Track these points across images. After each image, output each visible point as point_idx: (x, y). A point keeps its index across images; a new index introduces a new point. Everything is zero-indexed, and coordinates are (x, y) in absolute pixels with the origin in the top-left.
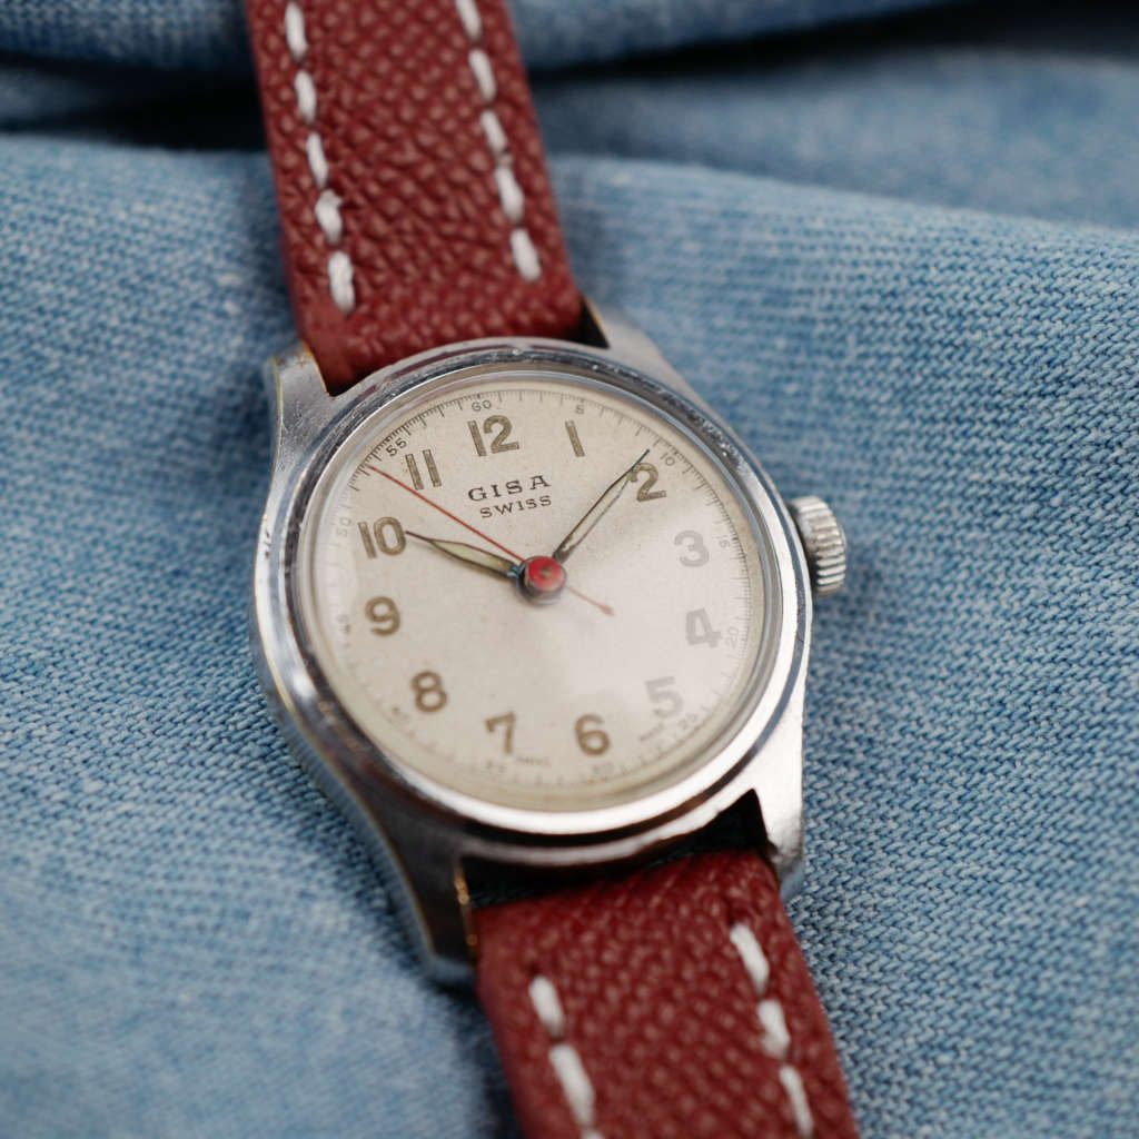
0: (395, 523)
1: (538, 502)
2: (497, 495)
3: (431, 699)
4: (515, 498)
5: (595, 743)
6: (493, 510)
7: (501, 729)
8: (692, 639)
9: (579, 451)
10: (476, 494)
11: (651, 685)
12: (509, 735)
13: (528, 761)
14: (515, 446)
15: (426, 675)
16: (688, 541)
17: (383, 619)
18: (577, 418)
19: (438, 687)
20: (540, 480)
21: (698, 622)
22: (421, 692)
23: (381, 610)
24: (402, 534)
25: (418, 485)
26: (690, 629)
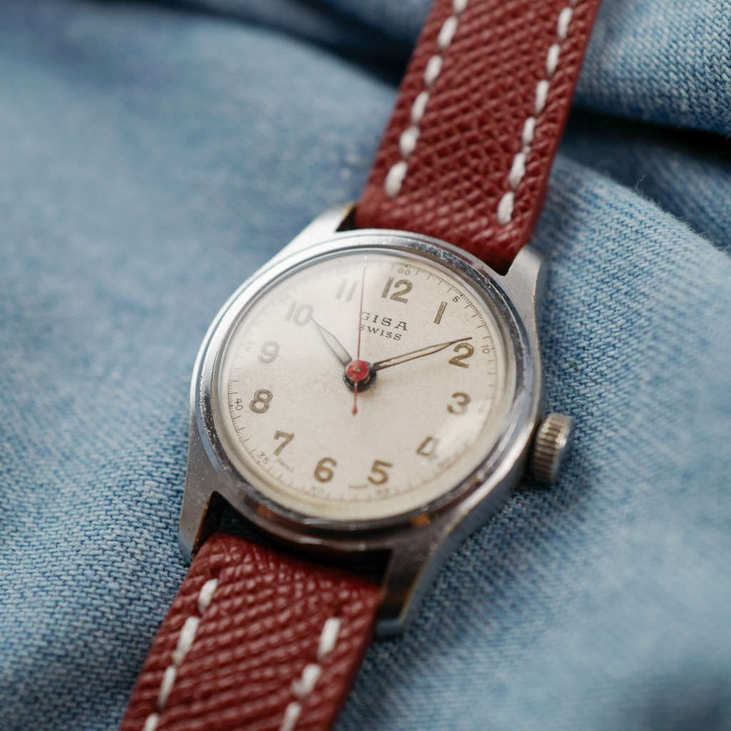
0: (311, 309)
1: (393, 336)
2: (375, 322)
3: (259, 405)
4: (382, 327)
5: (324, 475)
6: (366, 328)
7: (282, 440)
8: (420, 452)
9: (438, 320)
10: (364, 316)
11: (378, 463)
12: (283, 445)
13: (283, 464)
14: (405, 301)
15: (267, 392)
16: (461, 399)
17: (268, 354)
18: (450, 303)
19: (267, 402)
20: (404, 326)
22: (258, 398)
23: (270, 349)
24: (310, 317)
25: (339, 296)
26: (423, 445)
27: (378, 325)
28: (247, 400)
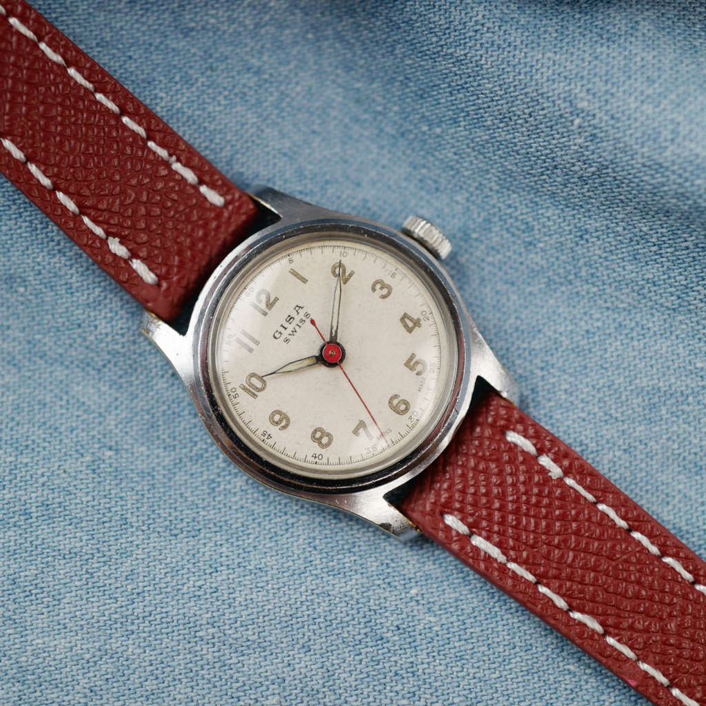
0: (253, 375)
1: (305, 318)
2: (286, 329)
3: (325, 440)
4: (294, 324)
5: (403, 407)
6: (289, 337)
7: (361, 430)
8: (410, 330)
9: (304, 281)
10: (277, 335)
11: (407, 364)
12: (366, 431)
14: (276, 300)
15: (315, 431)
16: (378, 286)
17: (281, 421)
18: (293, 266)
19: (325, 434)
20: (299, 308)
21: (408, 322)
22: (319, 441)
23: (277, 418)
24: (261, 378)
25: (251, 350)
26: (406, 326)
27: (290, 327)
28: (317, 449)
